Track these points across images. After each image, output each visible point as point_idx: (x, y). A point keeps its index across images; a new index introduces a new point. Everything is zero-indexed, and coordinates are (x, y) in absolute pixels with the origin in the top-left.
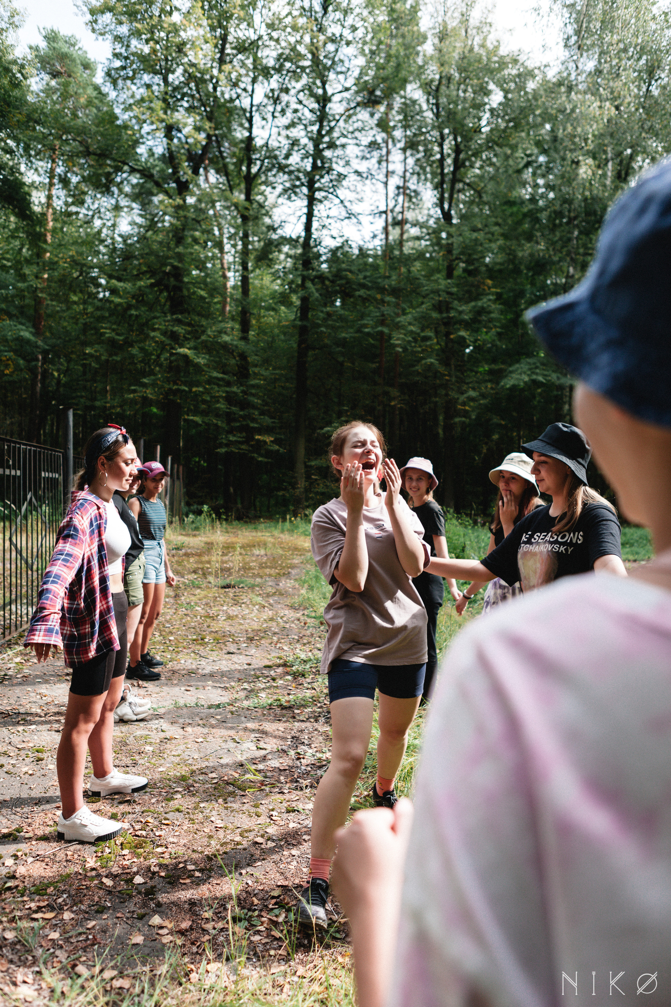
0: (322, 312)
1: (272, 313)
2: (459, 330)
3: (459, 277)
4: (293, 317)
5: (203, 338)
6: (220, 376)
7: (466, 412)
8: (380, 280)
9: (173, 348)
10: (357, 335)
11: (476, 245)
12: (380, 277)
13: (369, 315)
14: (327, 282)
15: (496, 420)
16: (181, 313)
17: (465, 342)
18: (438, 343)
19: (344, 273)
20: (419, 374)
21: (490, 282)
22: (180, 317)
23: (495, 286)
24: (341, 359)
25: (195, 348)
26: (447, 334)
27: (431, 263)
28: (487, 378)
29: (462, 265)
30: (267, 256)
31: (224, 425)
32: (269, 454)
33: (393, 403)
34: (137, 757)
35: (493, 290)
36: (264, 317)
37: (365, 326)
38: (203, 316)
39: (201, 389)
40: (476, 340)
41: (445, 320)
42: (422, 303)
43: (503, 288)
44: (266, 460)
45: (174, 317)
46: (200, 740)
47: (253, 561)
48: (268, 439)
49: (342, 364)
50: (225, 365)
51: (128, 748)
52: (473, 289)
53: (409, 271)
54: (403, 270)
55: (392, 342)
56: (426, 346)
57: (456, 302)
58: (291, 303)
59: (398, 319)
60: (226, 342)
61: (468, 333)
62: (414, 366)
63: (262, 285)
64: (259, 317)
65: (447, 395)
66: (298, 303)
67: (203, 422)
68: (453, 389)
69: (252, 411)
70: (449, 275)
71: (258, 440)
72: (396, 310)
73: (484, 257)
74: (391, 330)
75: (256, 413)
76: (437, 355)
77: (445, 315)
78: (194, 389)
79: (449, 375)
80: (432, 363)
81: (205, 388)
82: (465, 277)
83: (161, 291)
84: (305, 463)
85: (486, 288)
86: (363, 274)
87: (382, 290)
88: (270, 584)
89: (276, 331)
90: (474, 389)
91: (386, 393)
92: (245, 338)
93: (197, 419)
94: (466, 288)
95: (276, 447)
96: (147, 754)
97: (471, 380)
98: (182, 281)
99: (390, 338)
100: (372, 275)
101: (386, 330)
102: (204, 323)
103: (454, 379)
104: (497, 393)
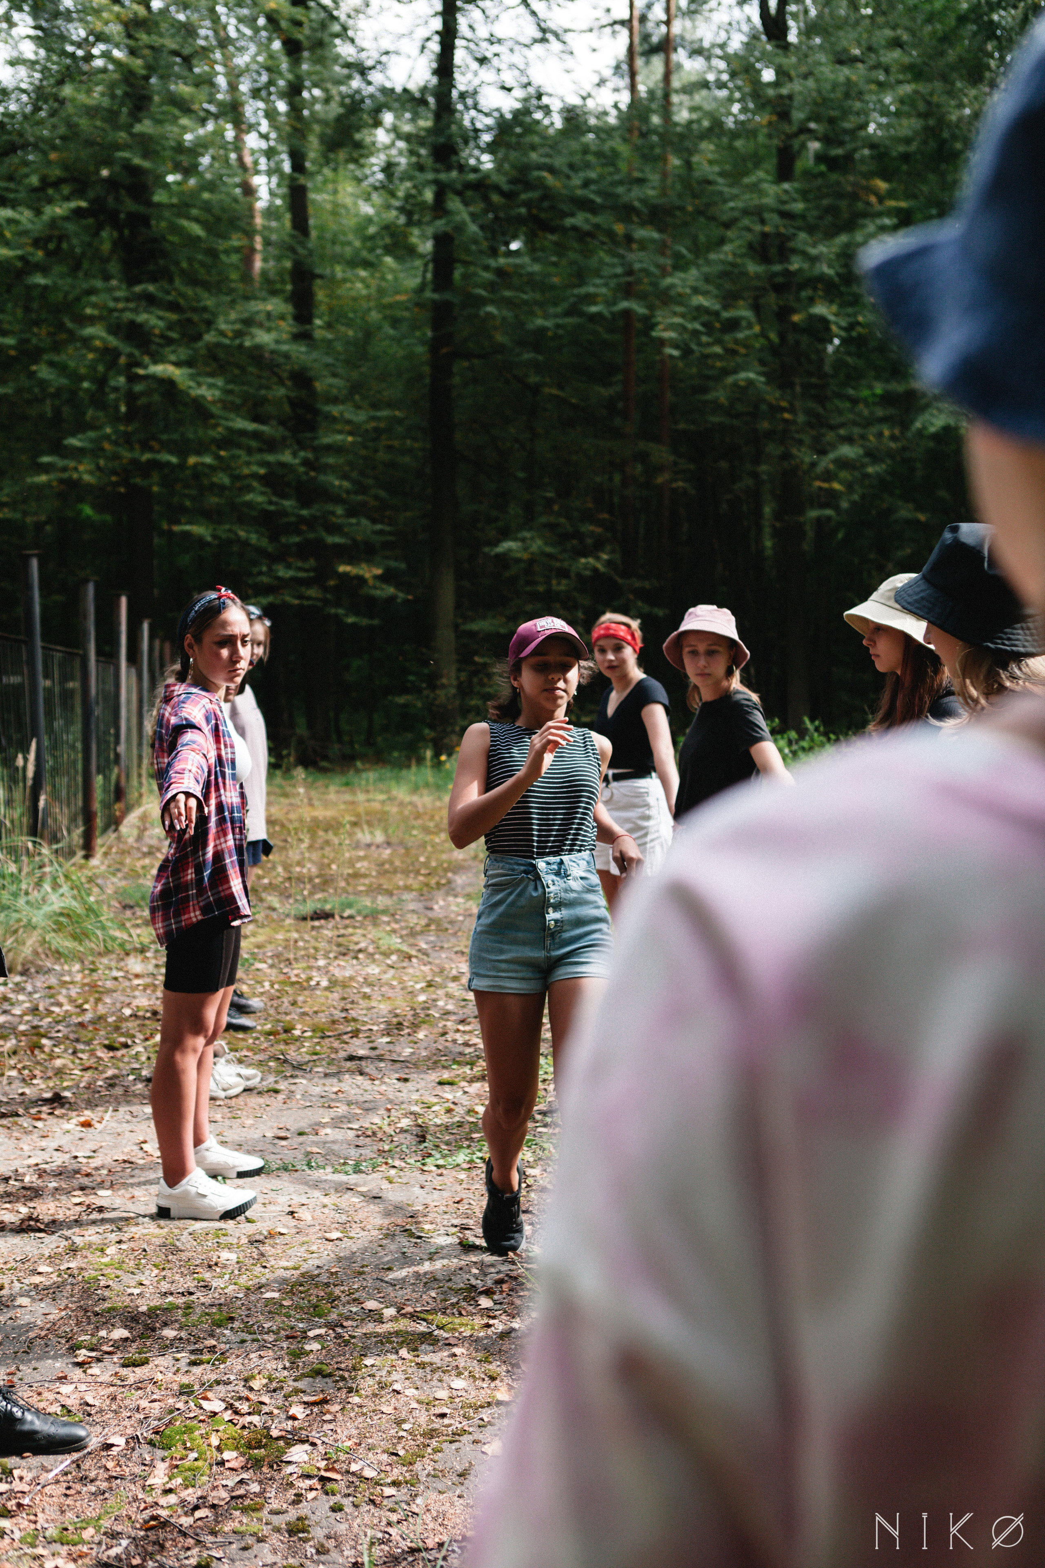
0: (486, 268)
1: (363, 273)
2: (811, 301)
3: (808, 174)
4: (413, 282)
5: (210, 337)
6: (251, 426)
7: (832, 493)
8: (620, 190)
9: (139, 364)
10: (569, 320)
11: (847, 95)
12: (621, 183)
13: (597, 273)
14: (495, 198)
15: (905, 512)
16: (154, 280)
17: (828, 329)
18: (763, 334)
19: (536, 173)
20: (716, 407)
21: (882, 185)
22: (151, 288)
23: (891, 194)
24: (533, 379)
25: (188, 363)
26: (783, 313)
27: (739, 144)
28: (880, 412)
29: (815, 146)
30: (351, 138)
31: (264, 543)
32: (370, 605)
33: (660, 480)
34: (207, 1275)
35: (892, 203)
36: (345, 280)
37: (590, 299)
38: (205, 285)
39: (208, 460)
40: (852, 326)
41: (780, 280)
42: (722, 241)
43: (914, 197)
44: (365, 622)
45: (138, 289)
46: (335, 1235)
47: (360, 859)
48: (370, 572)
49: (536, 390)
50: (262, 401)
51: (184, 1256)
52: (843, 204)
53: (688, 164)
54: (675, 161)
55: (654, 334)
56: (736, 341)
57: (803, 236)
58: (411, 251)
59: (669, 281)
60: (259, 347)
61: (834, 308)
62: (705, 390)
63: (336, 205)
64: (332, 282)
65: (786, 456)
66: (427, 247)
67: (214, 537)
68: (800, 442)
69: (330, 507)
70: (784, 172)
71: (346, 575)
72: (662, 260)
73: (865, 126)
74: (651, 307)
75: (339, 511)
76: (762, 362)
77: (777, 268)
78: (192, 460)
79: (792, 410)
80: (750, 383)
81: (218, 457)
82: (822, 174)
83: (100, 227)
84: (456, 627)
85: (873, 199)
86: (582, 174)
87: (627, 212)
88: (412, 906)
89: (375, 316)
90: (849, 440)
91: (643, 457)
92: (303, 337)
93: (198, 530)
94: (825, 202)
95: (391, 590)
96: (225, 1266)
97: (842, 420)
98: (150, 204)
99: (649, 324)
100: (602, 177)
101: (639, 308)
102: (209, 302)
103: (801, 418)
104: (904, 449)
